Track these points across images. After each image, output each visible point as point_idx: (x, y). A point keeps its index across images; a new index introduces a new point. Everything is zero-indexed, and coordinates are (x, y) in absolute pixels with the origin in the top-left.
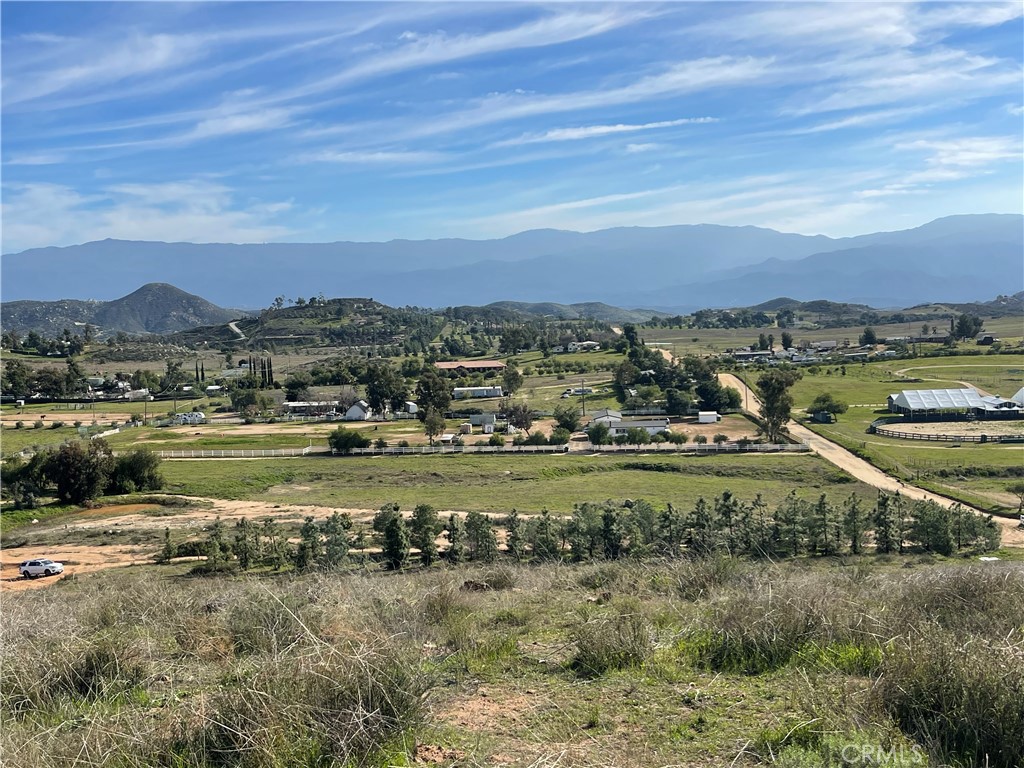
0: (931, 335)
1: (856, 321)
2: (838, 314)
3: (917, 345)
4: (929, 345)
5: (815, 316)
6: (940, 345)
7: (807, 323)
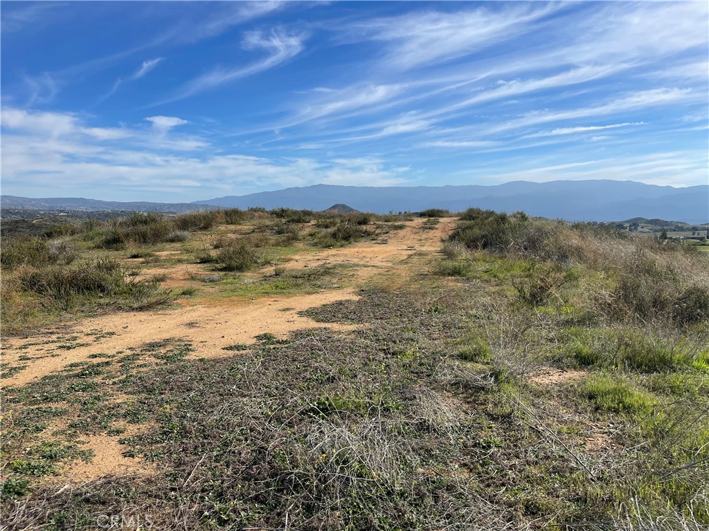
0: (696, 236)
1: (671, 229)
2: (662, 226)
3: (685, 240)
4: (692, 240)
5: (651, 226)
6: (698, 241)
7: (645, 230)
